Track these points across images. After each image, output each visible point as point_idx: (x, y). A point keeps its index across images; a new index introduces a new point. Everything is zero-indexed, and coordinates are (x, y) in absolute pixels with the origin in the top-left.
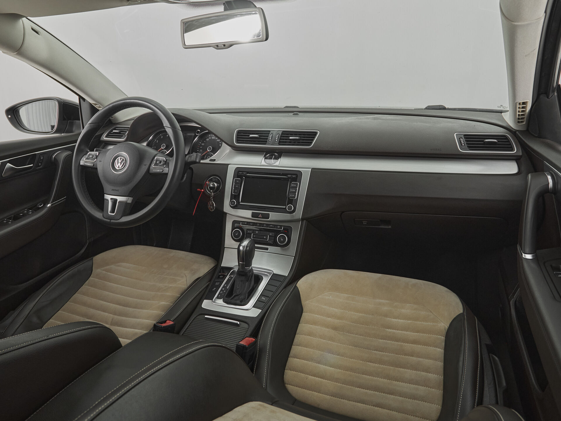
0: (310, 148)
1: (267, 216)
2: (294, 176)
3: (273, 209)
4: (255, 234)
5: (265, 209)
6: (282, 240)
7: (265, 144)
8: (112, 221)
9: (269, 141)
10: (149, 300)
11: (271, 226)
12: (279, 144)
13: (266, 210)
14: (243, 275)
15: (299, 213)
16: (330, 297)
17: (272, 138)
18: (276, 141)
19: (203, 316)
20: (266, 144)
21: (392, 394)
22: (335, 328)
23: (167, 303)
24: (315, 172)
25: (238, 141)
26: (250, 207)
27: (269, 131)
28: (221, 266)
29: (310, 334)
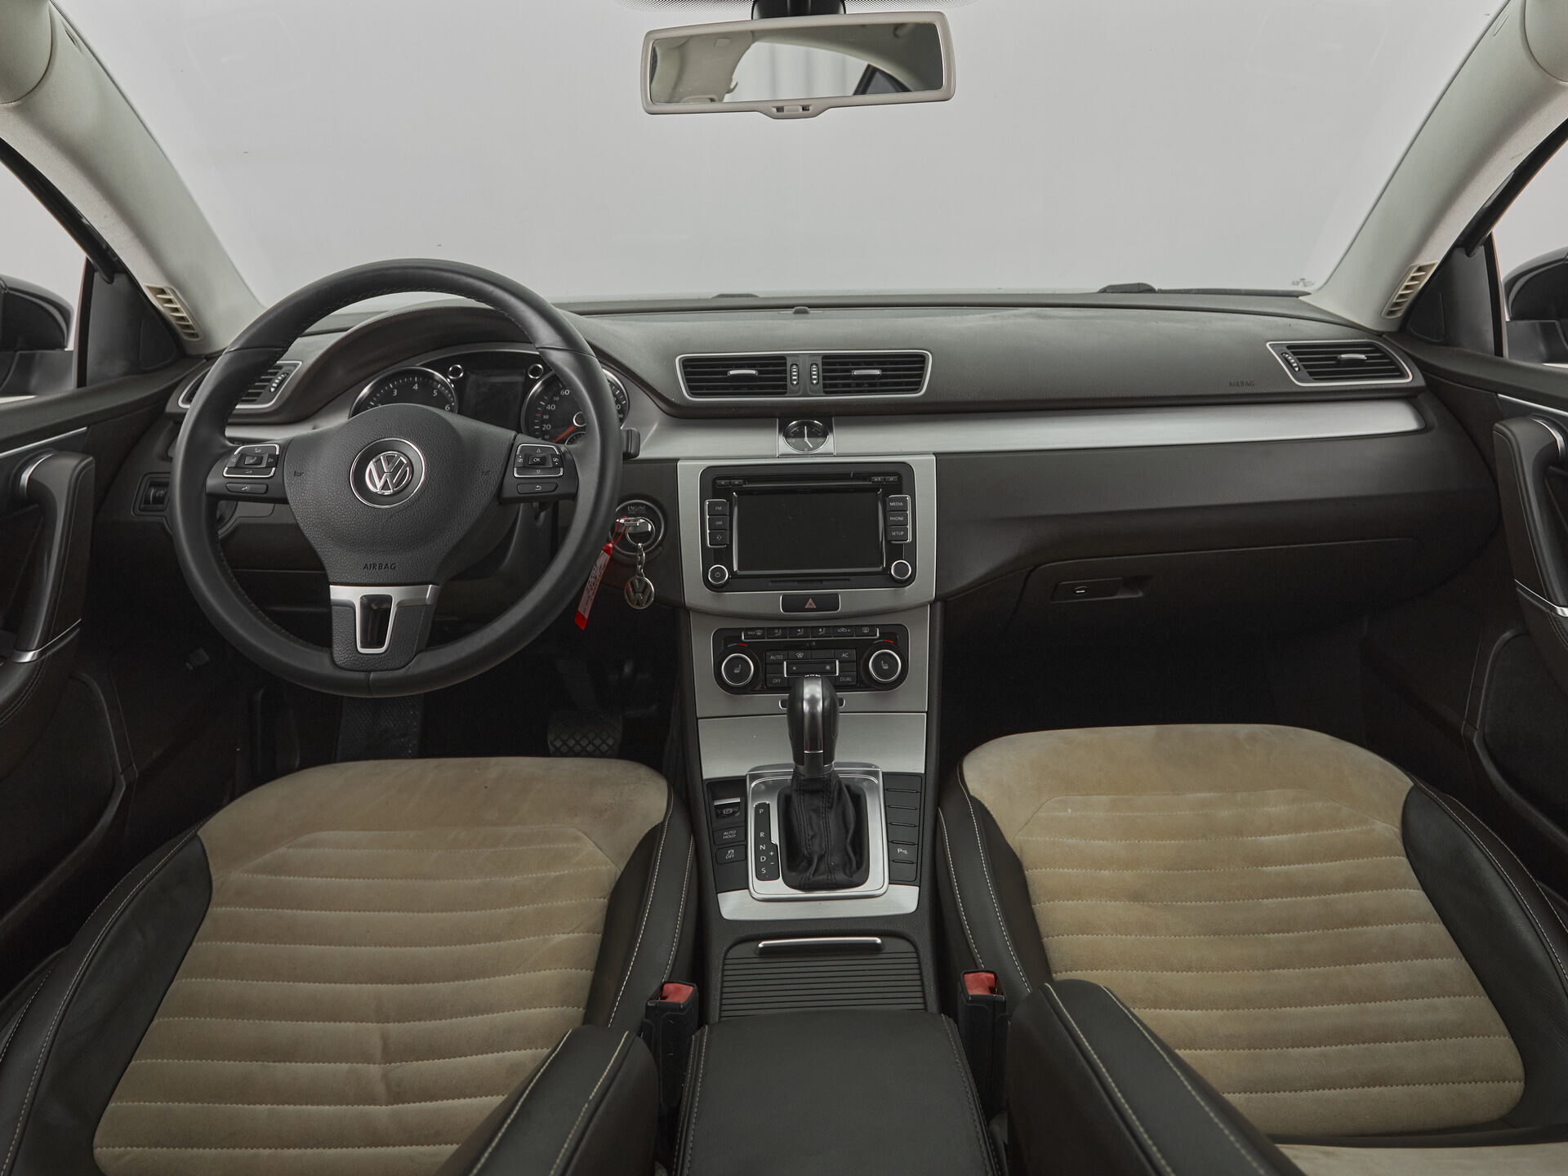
0: (917, 398)
1: (831, 603)
2: (892, 479)
3: (848, 580)
4: (794, 664)
5: (821, 581)
6: (886, 667)
7: (783, 394)
8: (372, 675)
9: (792, 384)
10: (496, 938)
11: (843, 630)
12: (827, 393)
13: (824, 583)
14: (814, 792)
15: (925, 584)
16: (1066, 811)
17: (798, 375)
18: (812, 383)
19: (752, 944)
20: (785, 393)
21: (1385, 1039)
22: (1136, 896)
23: (576, 934)
24: (946, 462)
25: (693, 390)
26: (772, 582)
27: (783, 358)
28: (704, 777)
29: (1084, 928)
